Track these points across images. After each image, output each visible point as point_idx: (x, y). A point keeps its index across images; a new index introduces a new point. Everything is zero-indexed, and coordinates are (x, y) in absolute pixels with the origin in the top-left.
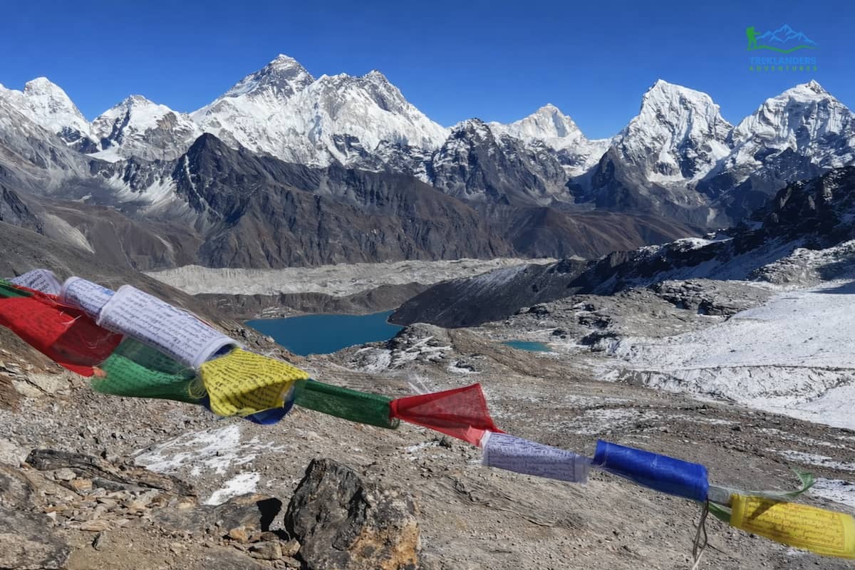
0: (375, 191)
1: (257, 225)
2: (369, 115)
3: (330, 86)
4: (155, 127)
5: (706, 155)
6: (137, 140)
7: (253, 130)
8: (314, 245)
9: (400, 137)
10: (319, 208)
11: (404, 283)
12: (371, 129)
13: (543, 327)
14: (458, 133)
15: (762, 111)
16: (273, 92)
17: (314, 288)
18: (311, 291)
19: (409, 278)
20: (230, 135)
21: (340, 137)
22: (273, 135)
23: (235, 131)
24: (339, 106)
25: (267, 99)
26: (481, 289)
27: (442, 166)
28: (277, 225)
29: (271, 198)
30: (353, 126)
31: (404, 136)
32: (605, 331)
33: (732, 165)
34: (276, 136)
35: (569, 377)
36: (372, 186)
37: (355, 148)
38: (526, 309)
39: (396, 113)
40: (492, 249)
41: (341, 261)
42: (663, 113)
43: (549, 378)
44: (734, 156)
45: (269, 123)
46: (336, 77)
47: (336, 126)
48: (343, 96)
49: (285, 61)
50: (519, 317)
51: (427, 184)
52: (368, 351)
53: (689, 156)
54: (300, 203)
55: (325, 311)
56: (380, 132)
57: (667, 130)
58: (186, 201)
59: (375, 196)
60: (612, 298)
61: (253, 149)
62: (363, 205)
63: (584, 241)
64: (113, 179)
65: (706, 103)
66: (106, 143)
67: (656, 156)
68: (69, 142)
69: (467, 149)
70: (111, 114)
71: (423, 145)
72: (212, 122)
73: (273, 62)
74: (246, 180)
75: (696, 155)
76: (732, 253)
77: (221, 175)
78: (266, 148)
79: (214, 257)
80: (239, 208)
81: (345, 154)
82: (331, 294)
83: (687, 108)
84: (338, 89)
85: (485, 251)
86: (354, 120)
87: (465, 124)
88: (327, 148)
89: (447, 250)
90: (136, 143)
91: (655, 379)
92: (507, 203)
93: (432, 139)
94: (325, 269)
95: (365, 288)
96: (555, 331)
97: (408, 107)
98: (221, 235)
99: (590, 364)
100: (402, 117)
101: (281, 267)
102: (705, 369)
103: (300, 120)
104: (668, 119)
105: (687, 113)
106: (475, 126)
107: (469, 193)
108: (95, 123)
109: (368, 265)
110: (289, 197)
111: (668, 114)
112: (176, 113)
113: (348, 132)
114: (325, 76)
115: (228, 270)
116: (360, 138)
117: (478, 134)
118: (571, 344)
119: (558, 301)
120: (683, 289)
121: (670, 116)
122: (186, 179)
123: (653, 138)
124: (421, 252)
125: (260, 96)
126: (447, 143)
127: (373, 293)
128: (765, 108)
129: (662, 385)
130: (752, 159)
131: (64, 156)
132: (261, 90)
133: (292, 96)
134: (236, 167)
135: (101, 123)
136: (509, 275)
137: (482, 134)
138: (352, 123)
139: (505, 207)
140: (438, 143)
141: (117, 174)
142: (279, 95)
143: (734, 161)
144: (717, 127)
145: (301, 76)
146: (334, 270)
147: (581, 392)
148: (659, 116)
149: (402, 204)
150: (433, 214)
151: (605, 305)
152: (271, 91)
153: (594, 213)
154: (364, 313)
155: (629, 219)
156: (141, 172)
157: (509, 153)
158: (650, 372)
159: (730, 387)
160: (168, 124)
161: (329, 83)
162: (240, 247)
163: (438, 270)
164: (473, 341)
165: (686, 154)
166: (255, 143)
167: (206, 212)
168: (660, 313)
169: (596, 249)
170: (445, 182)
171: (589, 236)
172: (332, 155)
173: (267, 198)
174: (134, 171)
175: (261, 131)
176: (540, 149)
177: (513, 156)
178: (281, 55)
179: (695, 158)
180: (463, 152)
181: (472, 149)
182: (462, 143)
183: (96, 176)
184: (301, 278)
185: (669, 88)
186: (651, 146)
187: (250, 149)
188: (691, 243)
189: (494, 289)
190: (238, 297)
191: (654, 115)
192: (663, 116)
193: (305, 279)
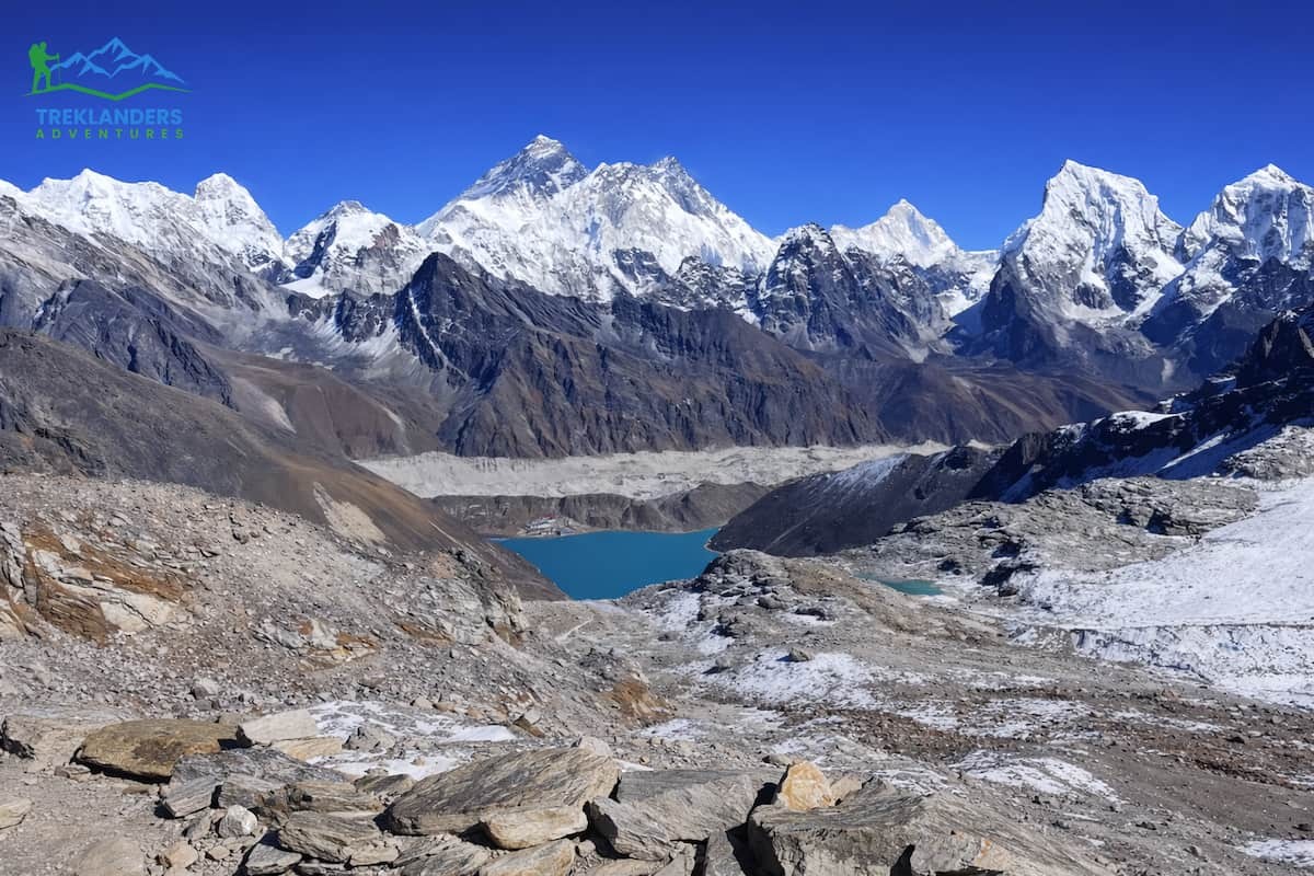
0: (685, 338)
1: (519, 390)
2: (667, 221)
3: (610, 179)
4: (370, 245)
5: (1150, 273)
6: (348, 264)
7: (499, 249)
8: (602, 421)
9: (710, 253)
10: (604, 366)
11: (734, 482)
12: (671, 241)
13: (926, 554)
14: (790, 246)
15: (1221, 203)
16: (529, 190)
17: (606, 487)
18: (601, 491)
19: (741, 475)
20: (467, 254)
21: (627, 253)
22: (527, 254)
23: (473, 249)
24: (625, 208)
25: (519, 200)
26: (843, 494)
27: (771, 297)
28: (546, 391)
29: (535, 350)
30: (645, 236)
31: (716, 252)
32: (1017, 562)
33: (1190, 287)
34: (531, 257)
35: (964, 637)
36: (680, 331)
37: (650, 270)
38: (901, 527)
39: (703, 217)
40: (853, 430)
41: (641, 448)
42: (1079, 209)
43: (934, 637)
44: (1191, 272)
45: (521, 238)
46: (618, 166)
47: (621, 237)
48: (630, 193)
49: (547, 145)
50: (891, 538)
51: (753, 326)
52: (669, 593)
53: (1125, 275)
54: (577, 358)
55: (622, 525)
56: (684, 246)
57: (1087, 235)
58: (414, 354)
59: (683, 345)
60: (1024, 507)
61: (500, 275)
62: (669, 359)
63: (984, 416)
64: (319, 322)
65: (1139, 195)
66: (305, 271)
67: (1075, 275)
68: (253, 266)
69: (804, 271)
70: (314, 228)
71: (744, 265)
72: (440, 235)
73: (528, 148)
74: (497, 323)
75: (1135, 273)
76: (1195, 434)
77: (461, 315)
78: (519, 275)
79: (461, 438)
80: (491, 364)
81: (635, 279)
82: (630, 496)
83: (1112, 202)
84: (622, 183)
85: (845, 434)
86: (647, 228)
87: (799, 233)
88: (608, 270)
89: (792, 431)
90: (346, 268)
91: (1091, 643)
92: (868, 356)
93: (756, 255)
94: (619, 460)
95: (679, 488)
96: (947, 562)
97: (717, 208)
98: (470, 406)
99: (997, 615)
100: (711, 223)
101: (559, 456)
102: (1164, 628)
103: (568, 231)
104: (1086, 217)
105: (1113, 209)
106: (813, 236)
107: (813, 341)
108: (293, 242)
109: (680, 454)
110: (560, 349)
111: (1085, 210)
112: (398, 226)
113: (638, 245)
114: (603, 165)
115: (486, 459)
116: (655, 255)
117: (817, 247)
118: (968, 584)
119: (946, 512)
120: (1122, 491)
121: (1089, 214)
122: (412, 320)
123: (1068, 245)
124: (757, 434)
125: (510, 197)
126: (776, 262)
127: (691, 497)
128: (1224, 198)
129: (1102, 651)
130: (1218, 278)
131: (254, 289)
132: (511, 189)
133: (555, 195)
134: (482, 304)
135: (300, 240)
136: (881, 471)
137: (823, 247)
138: (643, 232)
139: (865, 365)
140: (765, 262)
141: (323, 316)
142: (537, 196)
143: (1192, 281)
144: (1159, 229)
145: (569, 166)
146: (632, 462)
147: (980, 663)
148: (1075, 213)
149: (723, 358)
150: (767, 373)
151: (1015, 519)
152: (525, 190)
153: (994, 369)
154: (678, 530)
155: (1045, 381)
156: (358, 312)
157: (861, 278)
158: (1082, 631)
159: (1202, 658)
160: (388, 241)
161: (609, 175)
162: (501, 424)
163: (782, 463)
164: (822, 575)
165: (1120, 272)
166: (503, 267)
167: (444, 370)
168: (1095, 532)
169: (1003, 430)
170: (777, 324)
171: (991, 407)
172: (616, 281)
173: (530, 350)
174: (347, 312)
175: (510, 249)
176: (901, 268)
177: (866, 282)
178: (540, 137)
179: (1133, 278)
180: (799, 276)
181: (811, 271)
182: (796, 262)
183: (296, 319)
184: (586, 472)
185: (1083, 172)
186: (1066, 259)
187: (496, 275)
188: (1134, 419)
189: (862, 493)
190: (498, 500)
191: (1066, 210)
192: (1080, 214)
193: (592, 473)
